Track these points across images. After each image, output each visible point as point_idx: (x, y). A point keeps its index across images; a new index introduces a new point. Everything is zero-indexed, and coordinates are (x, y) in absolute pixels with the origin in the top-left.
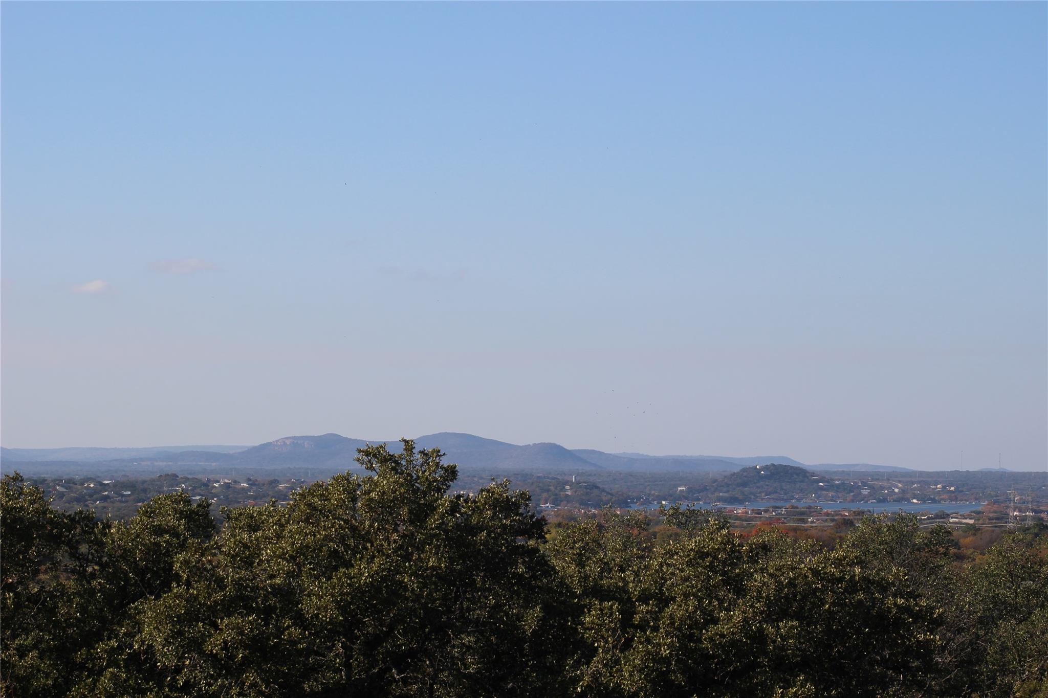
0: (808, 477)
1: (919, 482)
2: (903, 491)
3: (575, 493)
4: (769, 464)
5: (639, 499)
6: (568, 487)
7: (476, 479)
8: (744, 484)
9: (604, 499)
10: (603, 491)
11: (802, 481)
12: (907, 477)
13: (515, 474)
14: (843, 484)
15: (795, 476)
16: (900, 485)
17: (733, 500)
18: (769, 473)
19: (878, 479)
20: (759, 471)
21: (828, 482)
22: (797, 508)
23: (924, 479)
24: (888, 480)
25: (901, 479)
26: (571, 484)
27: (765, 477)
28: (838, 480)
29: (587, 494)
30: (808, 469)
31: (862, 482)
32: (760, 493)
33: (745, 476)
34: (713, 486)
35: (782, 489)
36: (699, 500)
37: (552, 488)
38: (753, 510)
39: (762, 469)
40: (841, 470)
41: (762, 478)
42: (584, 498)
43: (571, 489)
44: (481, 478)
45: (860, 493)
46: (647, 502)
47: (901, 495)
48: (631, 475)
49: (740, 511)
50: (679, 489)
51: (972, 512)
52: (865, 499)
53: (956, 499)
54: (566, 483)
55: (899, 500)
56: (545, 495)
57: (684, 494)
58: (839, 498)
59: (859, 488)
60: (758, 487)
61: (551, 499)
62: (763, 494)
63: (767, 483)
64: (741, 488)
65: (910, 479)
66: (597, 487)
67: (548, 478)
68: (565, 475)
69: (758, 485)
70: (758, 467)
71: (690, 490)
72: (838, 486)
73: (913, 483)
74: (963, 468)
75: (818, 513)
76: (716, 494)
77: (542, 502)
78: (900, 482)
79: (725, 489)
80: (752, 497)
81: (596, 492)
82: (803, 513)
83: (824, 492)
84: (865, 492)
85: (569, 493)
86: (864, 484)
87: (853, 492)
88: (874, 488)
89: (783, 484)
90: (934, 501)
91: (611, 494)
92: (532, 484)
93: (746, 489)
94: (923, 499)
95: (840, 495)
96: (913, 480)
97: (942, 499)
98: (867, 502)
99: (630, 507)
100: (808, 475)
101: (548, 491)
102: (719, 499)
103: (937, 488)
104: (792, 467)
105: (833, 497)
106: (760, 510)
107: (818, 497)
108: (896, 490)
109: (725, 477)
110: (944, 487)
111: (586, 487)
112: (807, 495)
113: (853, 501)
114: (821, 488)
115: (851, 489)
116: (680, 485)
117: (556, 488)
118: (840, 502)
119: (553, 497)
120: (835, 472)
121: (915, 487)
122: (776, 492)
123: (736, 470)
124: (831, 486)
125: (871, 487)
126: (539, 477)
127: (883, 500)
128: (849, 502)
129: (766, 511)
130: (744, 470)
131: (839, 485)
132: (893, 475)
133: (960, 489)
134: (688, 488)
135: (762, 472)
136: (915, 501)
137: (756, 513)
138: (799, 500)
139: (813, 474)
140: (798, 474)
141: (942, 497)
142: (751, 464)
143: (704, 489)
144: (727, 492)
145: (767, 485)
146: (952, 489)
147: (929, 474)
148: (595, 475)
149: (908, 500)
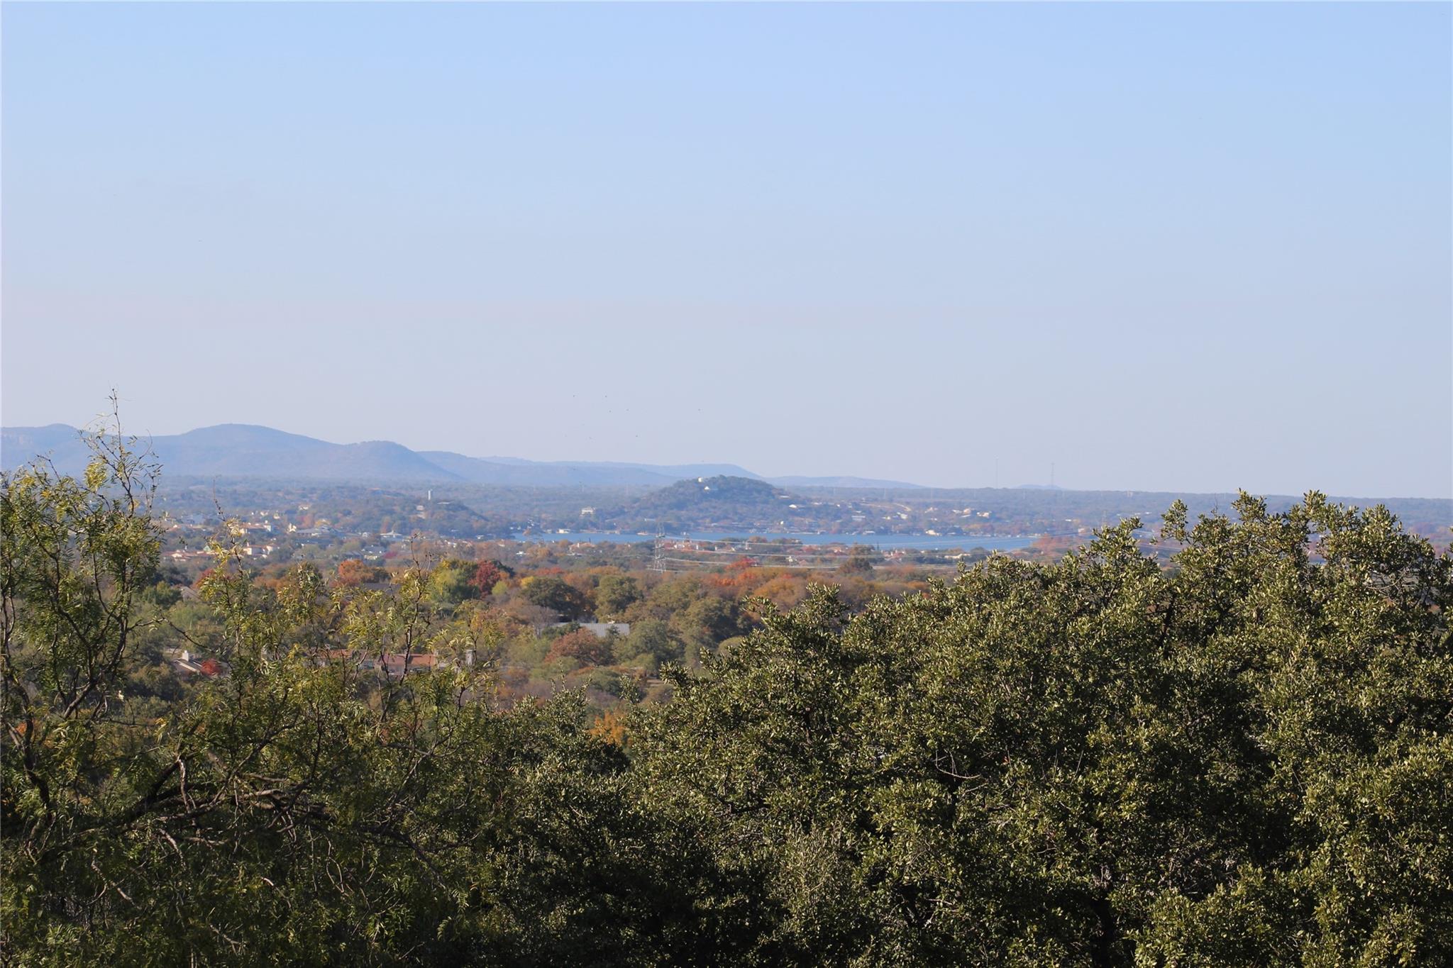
0: (773, 496)
1: (936, 504)
2: (914, 518)
3: (432, 515)
4: (716, 475)
5: (524, 526)
6: (420, 507)
7: (280, 494)
8: (681, 505)
9: (475, 525)
10: (474, 514)
11: (766, 502)
12: (919, 497)
13: (338, 487)
14: (826, 506)
15: (755, 494)
16: (908, 509)
17: (669, 529)
18: (716, 489)
19: (876, 500)
20: (701, 486)
21: (803, 503)
22: (764, 541)
23: (942, 500)
24: (891, 501)
25: (908, 500)
26: (426, 503)
27: (711, 494)
28: (819, 500)
29: (449, 517)
30: (775, 484)
31: (855, 504)
32: (702, 518)
33: (682, 494)
34: (633, 508)
35: (736, 513)
36: (612, 527)
37: (397, 509)
38: (701, 544)
39: (708, 482)
40: (817, 485)
41: (706, 496)
42: (445, 523)
43: (425, 510)
44: (288, 493)
45: (851, 520)
46: (537, 531)
47: (911, 524)
48: (510, 491)
49: (680, 545)
50: (584, 511)
51: (1024, 550)
52: (858, 528)
53: (992, 530)
54: (418, 502)
55: (908, 532)
56: (387, 519)
57: (592, 519)
58: (819, 526)
59: (848, 512)
60: (700, 510)
61: (396, 524)
62: (708, 520)
63: (714, 504)
64: (675, 510)
65: (921, 500)
66: (464, 508)
67: (389, 493)
68: (412, 489)
69: (701, 506)
70: (700, 480)
71: (599, 513)
72: (818, 510)
73: (927, 506)
74: (999, 485)
75: (798, 549)
76: (639, 519)
77: (382, 529)
78: (908, 503)
79: (651, 513)
80: (692, 524)
81: (462, 515)
82: (776, 550)
83: (796, 518)
84: (858, 518)
85: (422, 516)
86: (857, 506)
87: (840, 518)
88: (870, 513)
89: (738, 506)
90: (959, 532)
91: (486, 519)
92: (368, 502)
93: (683, 512)
94: (944, 530)
95: (821, 522)
96: (928, 501)
97: (971, 530)
98: (860, 533)
99: (514, 537)
100: (774, 492)
101: (391, 512)
102: (644, 528)
103: (962, 514)
104: (750, 481)
105: (810, 526)
106: (710, 543)
107: (789, 526)
108: (904, 517)
109: (652, 494)
110: (974, 513)
111: (448, 508)
112: (772, 522)
113: (840, 532)
114: (793, 512)
115: (837, 514)
116: (585, 506)
117: (403, 509)
118: (822, 533)
119: (400, 522)
120: (810, 489)
121: (930, 513)
122: (727, 518)
123: (670, 484)
124: (807, 510)
125: (868, 512)
126: (374, 492)
127: (885, 531)
128: (835, 533)
129: (721, 546)
130: (680, 484)
131: (820, 507)
132: (896, 495)
133: (997, 515)
134: (597, 511)
135: (707, 488)
136: (931, 532)
137: (706, 549)
138: (761, 529)
139: (781, 492)
140: (759, 492)
141: (972, 527)
142: (689, 476)
143: (621, 512)
144: (655, 516)
145: (715, 507)
146: (986, 514)
147: (947, 493)
148: (457, 489)
149: (921, 531)
